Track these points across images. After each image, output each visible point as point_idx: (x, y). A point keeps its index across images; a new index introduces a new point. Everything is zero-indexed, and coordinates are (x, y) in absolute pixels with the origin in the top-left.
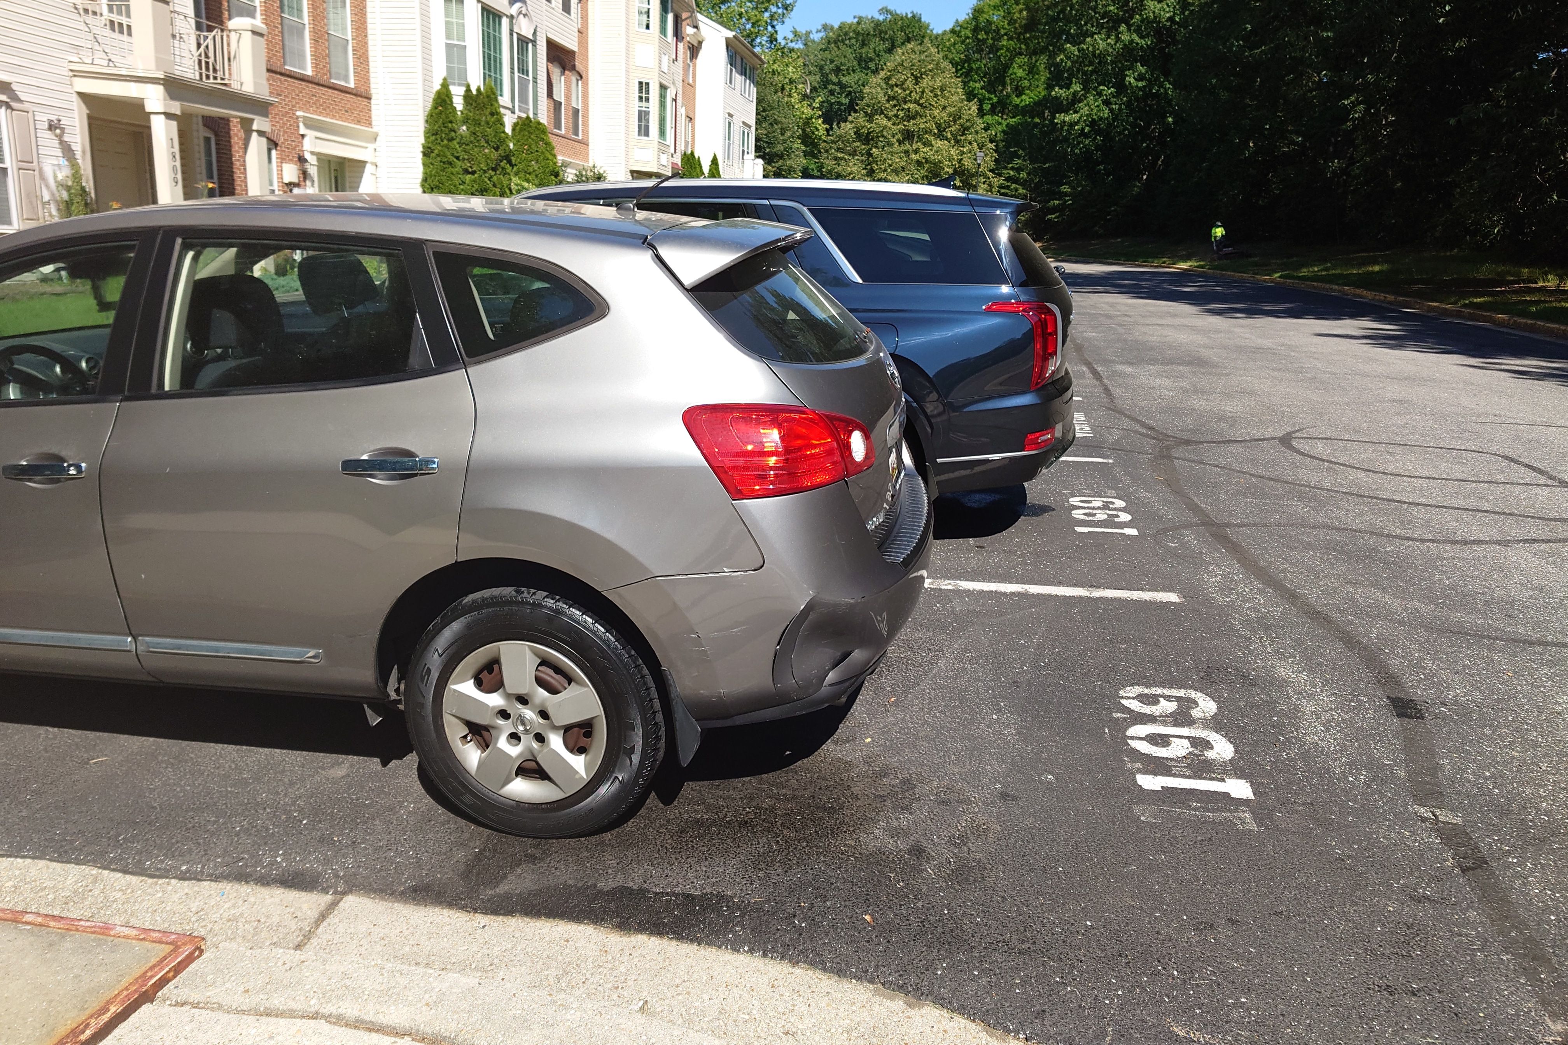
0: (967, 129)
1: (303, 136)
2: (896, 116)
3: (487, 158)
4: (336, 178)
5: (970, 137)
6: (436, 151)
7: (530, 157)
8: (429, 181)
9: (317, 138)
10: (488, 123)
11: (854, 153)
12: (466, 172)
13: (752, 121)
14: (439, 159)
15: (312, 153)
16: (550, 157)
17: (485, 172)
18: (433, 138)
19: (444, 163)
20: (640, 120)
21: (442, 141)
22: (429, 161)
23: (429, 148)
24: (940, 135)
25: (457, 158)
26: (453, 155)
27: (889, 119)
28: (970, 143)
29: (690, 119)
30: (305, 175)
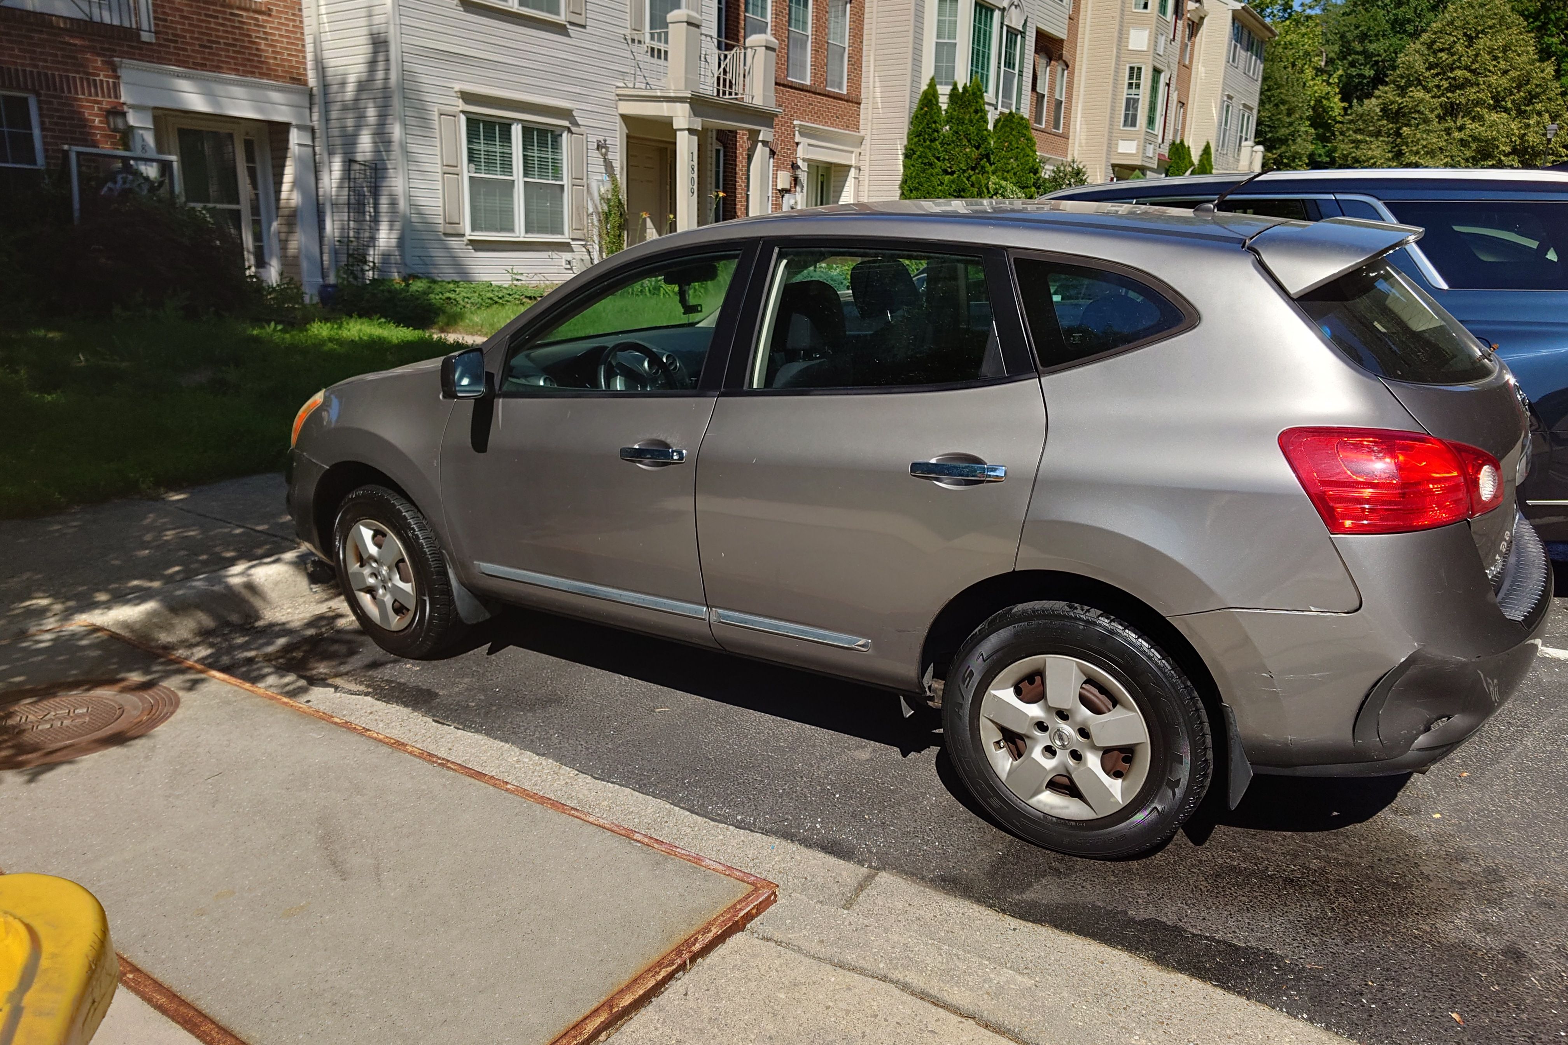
0: (1537, 96)
1: (797, 144)
2: (1438, 87)
3: (968, 157)
4: (822, 183)
5: (1539, 107)
6: (918, 153)
7: (1010, 154)
8: (909, 182)
9: (809, 145)
10: (971, 121)
11: (1377, 134)
12: (945, 172)
13: (1254, 103)
14: (920, 160)
15: (804, 160)
16: (1031, 154)
17: (964, 171)
18: (916, 140)
19: (925, 164)
20: (1127, 108)
21: (925, 142)
22: (910, 162)
23: (912, 150)
24: (1497, 105)
25: (938, 159)
26: (934, 155)
27: (1427, 90)
28: (1539, 114)
29: (1182, 104)
30: (796, 180)
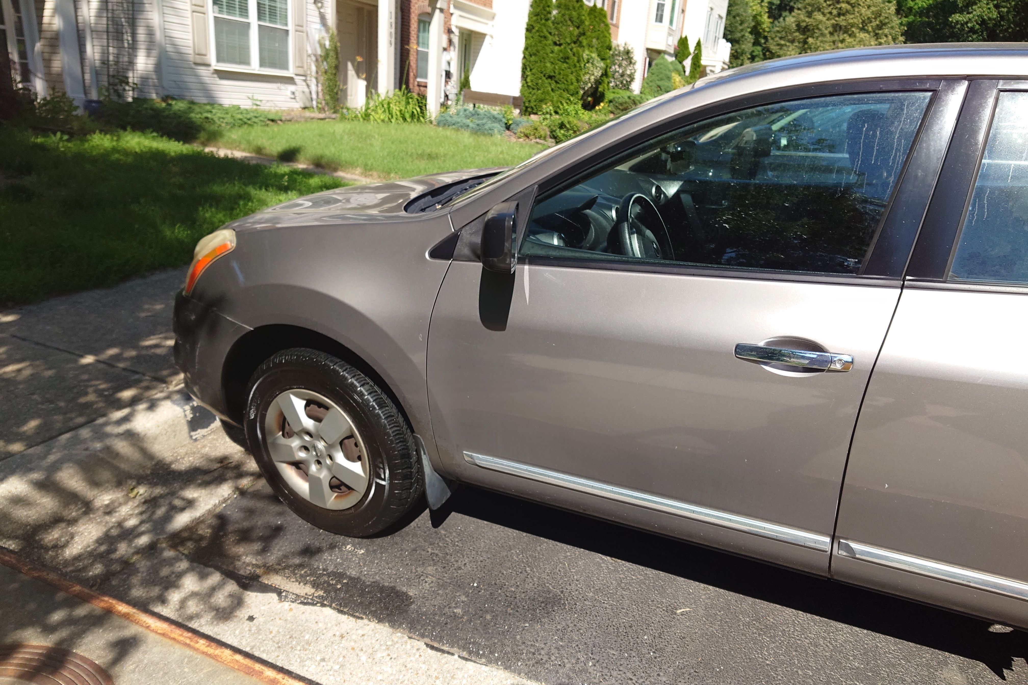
0: (885, 24)
1: (452, 14)
2: (831, 13)
3: (571, 33)
4: (465, 46)
5: (886, 31)
6: (537, 28)
7: (594, 35)
8: (529, 49)
9: (460, 16)
10: (574, 8)
11: (792, 41)
12: (555, 44)
13: (724, 15)
14: (538, 34)
15: (457, 27)
16: (608, 35)
17: (569, 44)
18: (535, 18)
19: (541, 37)
20: (658, 10)
21: (541, 20)
22: (530, 35)
23: (532, 26)
24: (863, 29)
25: (550, 33)
26: (547, 31)
27: (824, 14)
28: (886, 36)
30: (450, 42)
